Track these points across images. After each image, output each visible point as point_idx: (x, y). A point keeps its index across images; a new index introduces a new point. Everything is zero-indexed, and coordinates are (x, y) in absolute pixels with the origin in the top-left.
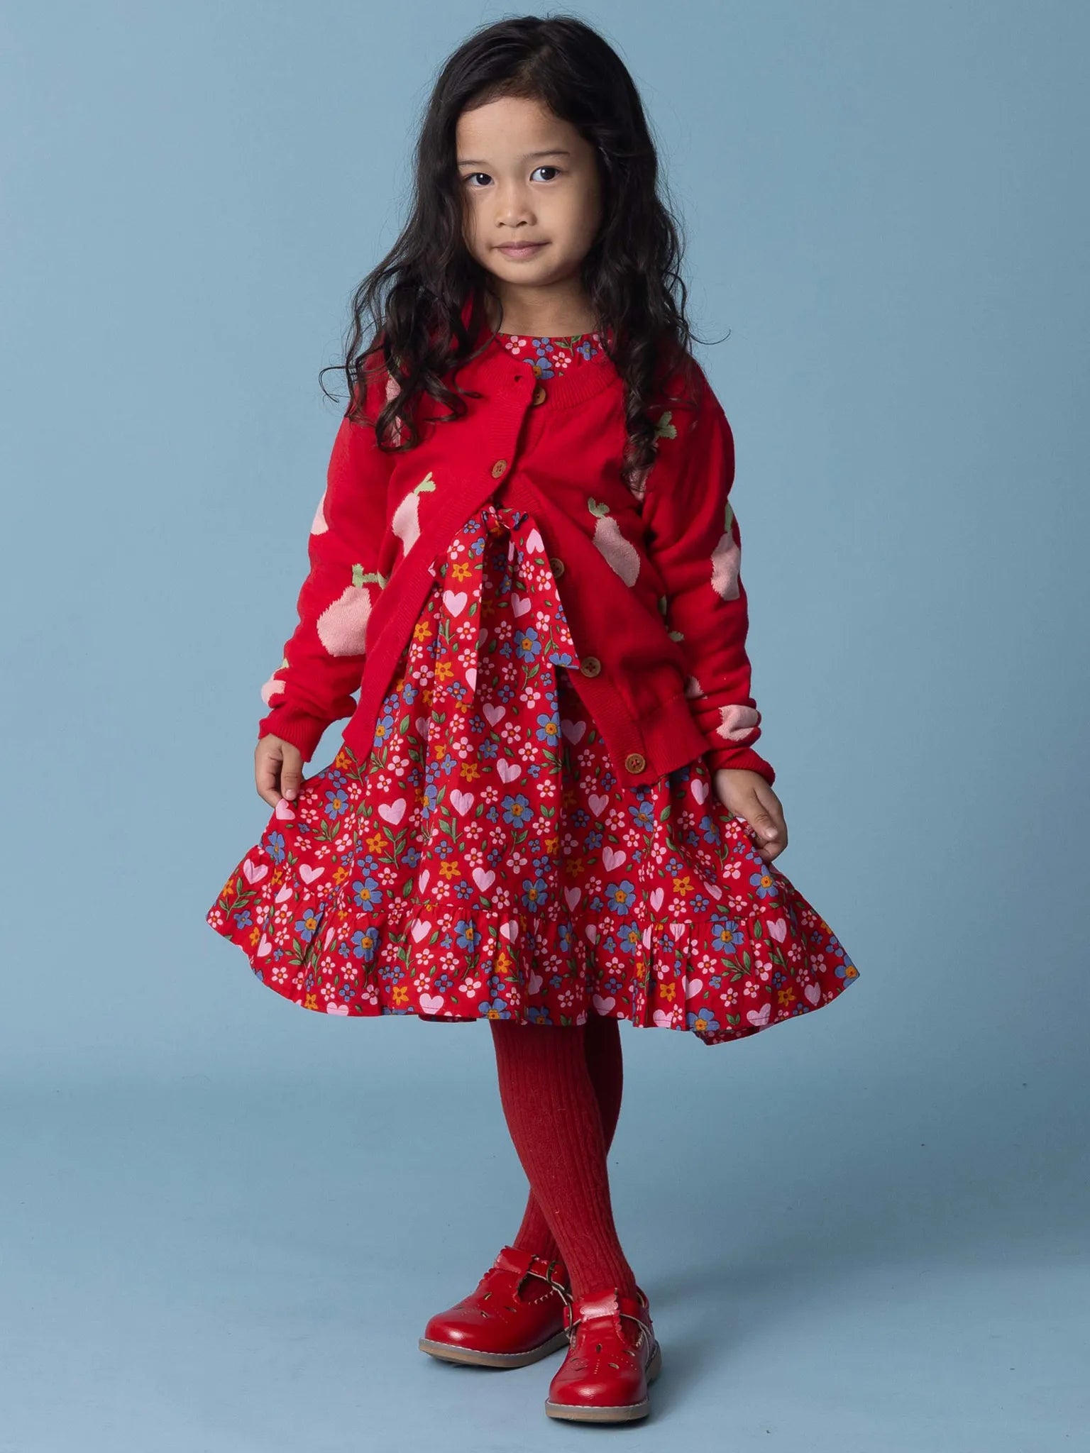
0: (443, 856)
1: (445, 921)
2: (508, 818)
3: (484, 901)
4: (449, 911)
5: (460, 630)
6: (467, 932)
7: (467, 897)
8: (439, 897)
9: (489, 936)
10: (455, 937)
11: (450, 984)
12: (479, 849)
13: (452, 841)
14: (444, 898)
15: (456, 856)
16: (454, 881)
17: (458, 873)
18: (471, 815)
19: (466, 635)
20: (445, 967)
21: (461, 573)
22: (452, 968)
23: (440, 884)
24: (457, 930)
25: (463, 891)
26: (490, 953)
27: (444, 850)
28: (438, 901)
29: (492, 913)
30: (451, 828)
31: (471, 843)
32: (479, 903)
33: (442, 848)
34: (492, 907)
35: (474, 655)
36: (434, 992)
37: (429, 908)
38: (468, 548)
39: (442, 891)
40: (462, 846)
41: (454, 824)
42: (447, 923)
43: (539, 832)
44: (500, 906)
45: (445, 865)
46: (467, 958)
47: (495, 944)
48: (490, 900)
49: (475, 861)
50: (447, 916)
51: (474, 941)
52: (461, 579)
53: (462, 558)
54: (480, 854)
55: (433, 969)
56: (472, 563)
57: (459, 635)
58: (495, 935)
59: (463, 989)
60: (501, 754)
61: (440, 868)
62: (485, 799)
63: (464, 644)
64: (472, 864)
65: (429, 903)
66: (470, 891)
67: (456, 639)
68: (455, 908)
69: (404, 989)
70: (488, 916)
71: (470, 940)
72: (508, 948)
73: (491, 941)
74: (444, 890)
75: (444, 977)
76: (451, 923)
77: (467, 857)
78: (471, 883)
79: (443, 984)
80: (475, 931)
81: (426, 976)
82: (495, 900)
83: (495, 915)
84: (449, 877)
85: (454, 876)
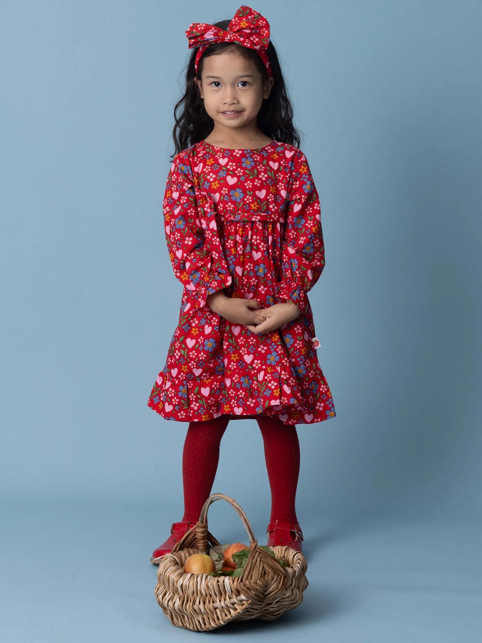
0: (231, 352)
1: (236, 378)
3: (250, 367)
4: (237, 373)
6: (246, 381)
7: (243, 367)
8: (232, 368)
11: (243, 403)
14: (234, 368)
15: (236, 352)
16: (237, 362)
18: (240, 335)
22: (243, 396)
23: (232, 363)
24: (241, 380)
25: (241, 365)
31: (242, 346)
32: (248, 368)
34: (254, 369)
36: (238, 406)
37: (229, 373)
39: (233, 366)
40: (238, 347)
44: (257, 367)
45: (233, 355)
46: (247, 391)
48: (252, 366)
49: (244, 352)
50: (236, 376)
51: (249, 383)
54: (246, 349)
58: (256, 380)
59: (248, 403)
61: (231, 357)
64: (243, 354)
65: (229, 371)
66: (244, 364)
68: (239, 372)
69: (228, 406)
71: (247, 384)
73: (255, 382)
74: (234, 366)
75: (241, 400)
76: (238, 378)
77: (241, 351)
78: (244, 361)
80: (248, 379)
81: (235, 401)
82: (254, 365)
83: (256, 371)
84: (235, 360)
85: (237, 359)
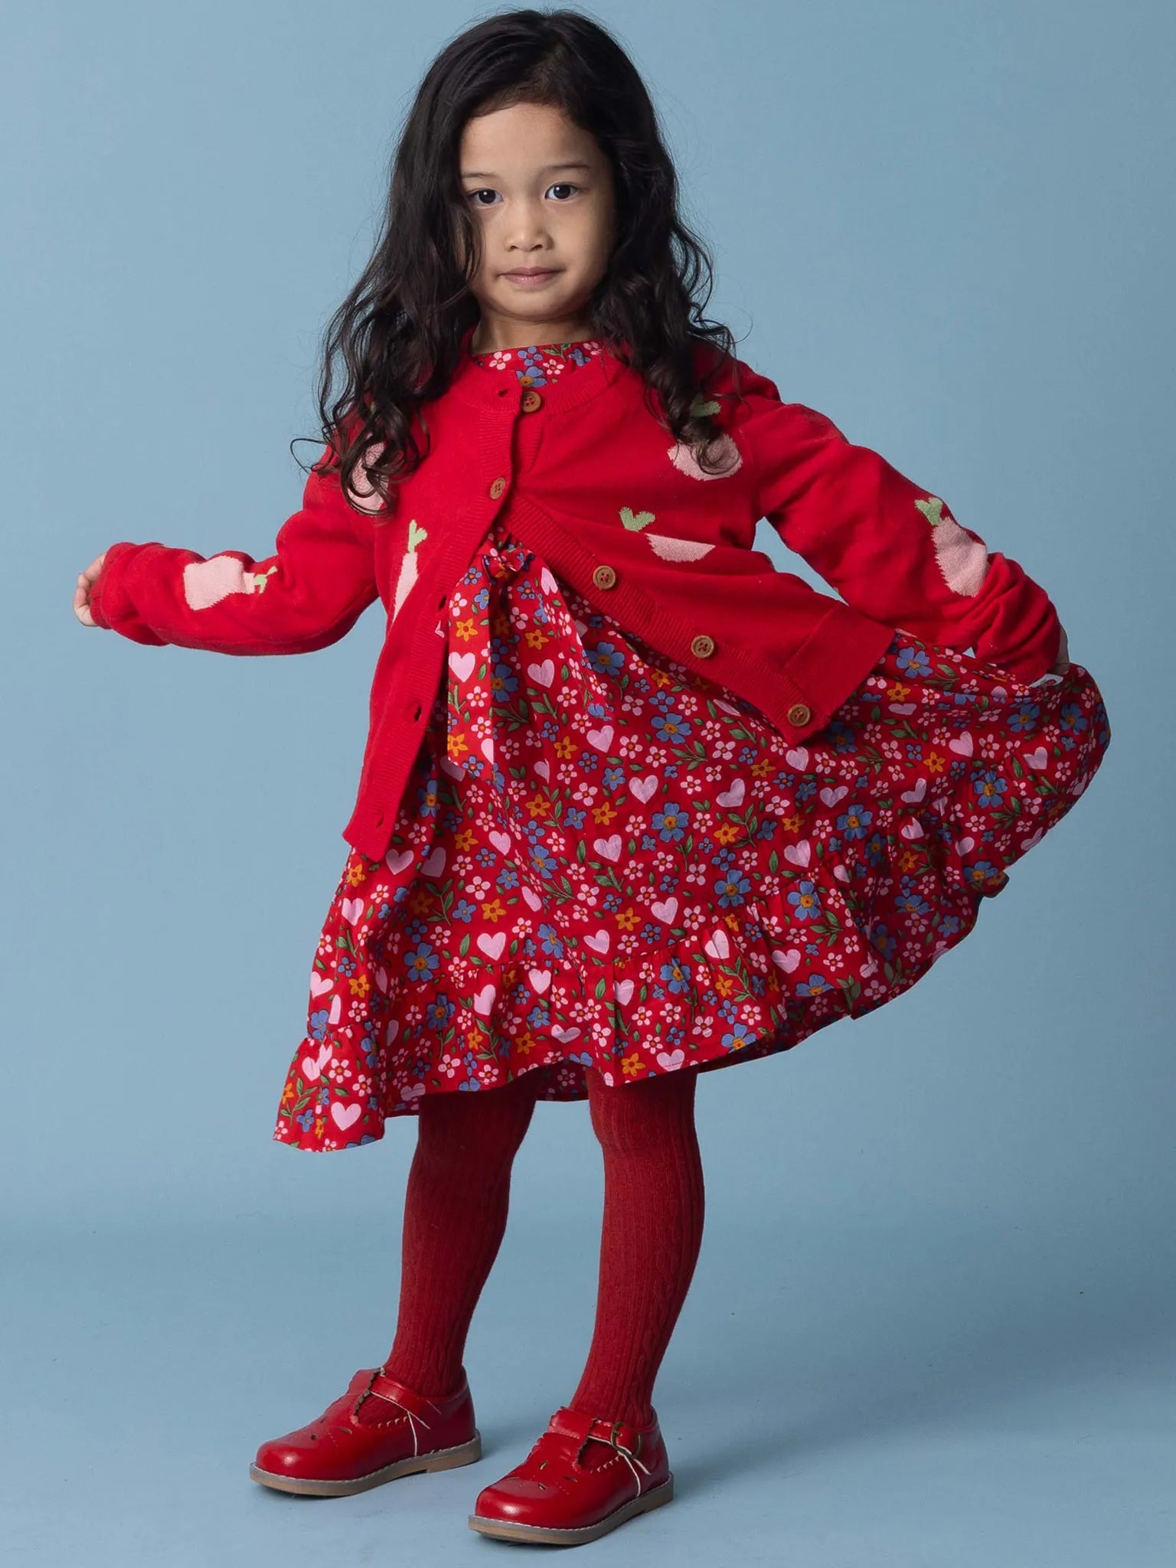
0: (614, 909)
1: (646, 972)
2: (666, 837)
3: (677, 932)
4: (645, 959)
5: (470, 696)
6: (675, 974)
7: (657, 938)
8: (629, 951)
9: (698, 964)
10: (665, 985)
11: (681, 1034)
12: (648, 886)
13: (617, 890)
14: (634, 949)
15: (628, 902)
16: (638, 929)
17: (638, 919)
18: (625, 856)
19: (477, 701)
20: (669, 1020)
21: (466, 631)
22: (677, 1017)
23: (624, 937)
24: (663, 977)
25: (651, 934)
26: (707, 983)
27: (613, 904)
28: (631, 955)
29: (690, 939)
30: (609, 877)
31: (637, 884)
32: (673, 937)
33: (610, 902)
34: (688, 933)
35: (488, 723)
36: (669, 1048)
37: (623, 966)
38: (471, 602)
39: (629, 945)
40: (629, 890)
41: (611, 873)
42: (649, 972)
43: (703, 830)
44: (695, 926)
45: (620, 917)
46: (686, 1000)
47: (707, 970)
48: (681, 928)
49: (649, 898)
50: (645, 966)
51: (685, 977)
52: (466, 639)
53: (466, 613)
54: (651, 889)
55: (658, 1028)
56: (478, 618)
57: (469, 702)
58: (702, 961)
59: (696, 1031)
60: (629, 775)
61: (617, 923)
62: (632, 833)
63: (477, 712)
64: (647, 903)
65: (620, 962)
66: (657, 930)
67: (467, 707)
68: (650, 954)
70: (687, 944)
71: (680, 979)
72: (721, 967)
73: (701, 969)
74: (631, 942)
75: (673, 1030)
76: (653, 971)
77: (640, 898)
78: (656, 922)
79: (676, 1036)
80: (680, 966)
81: (654, 1036)
82: (687, 924)
83: (694, 938)
84: (630, 927)
85: (634, 925)
